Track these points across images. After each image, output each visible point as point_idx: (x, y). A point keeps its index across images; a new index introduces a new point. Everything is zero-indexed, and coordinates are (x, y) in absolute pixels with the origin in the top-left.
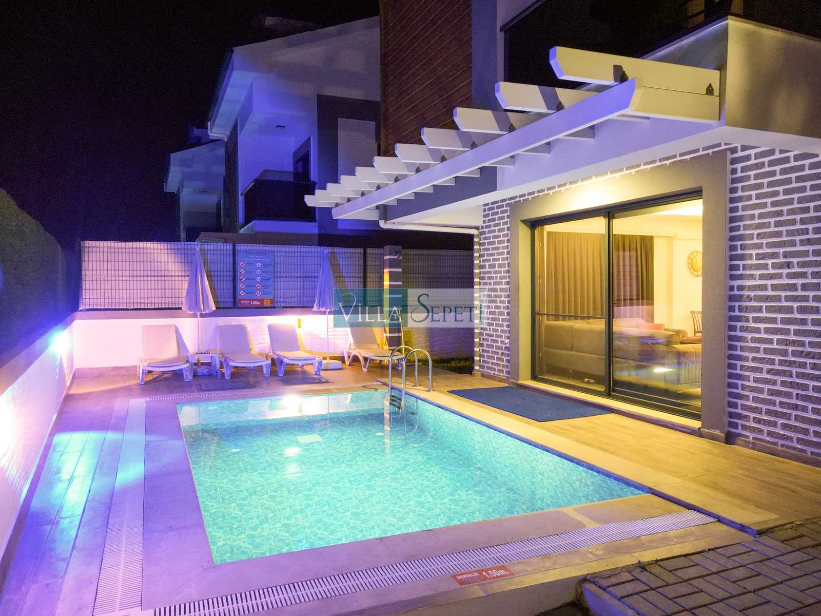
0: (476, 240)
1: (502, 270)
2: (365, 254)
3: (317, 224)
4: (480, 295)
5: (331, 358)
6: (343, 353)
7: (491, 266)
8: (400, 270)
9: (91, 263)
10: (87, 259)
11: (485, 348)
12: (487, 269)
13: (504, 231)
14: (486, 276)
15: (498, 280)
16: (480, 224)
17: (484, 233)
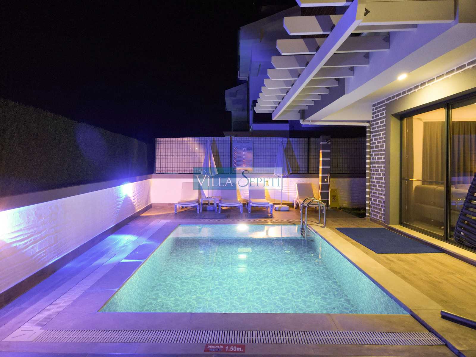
0: (368, 130)
1: (382, 149)
2: (309, 141)
3: (288, 125)
4: (370, 166)
5: (283, 204)
6: (293, 201)
7: (377, 147)
8: (329, 151)
9: (160, 149)
10: (158, 147)
11: (373, 202)
12: (374, 149)
13: (383, 123)
14: (374, 153)
15: (380, 156)
16: (371, 119)
17: (373, 125)
